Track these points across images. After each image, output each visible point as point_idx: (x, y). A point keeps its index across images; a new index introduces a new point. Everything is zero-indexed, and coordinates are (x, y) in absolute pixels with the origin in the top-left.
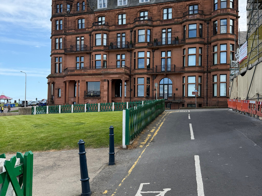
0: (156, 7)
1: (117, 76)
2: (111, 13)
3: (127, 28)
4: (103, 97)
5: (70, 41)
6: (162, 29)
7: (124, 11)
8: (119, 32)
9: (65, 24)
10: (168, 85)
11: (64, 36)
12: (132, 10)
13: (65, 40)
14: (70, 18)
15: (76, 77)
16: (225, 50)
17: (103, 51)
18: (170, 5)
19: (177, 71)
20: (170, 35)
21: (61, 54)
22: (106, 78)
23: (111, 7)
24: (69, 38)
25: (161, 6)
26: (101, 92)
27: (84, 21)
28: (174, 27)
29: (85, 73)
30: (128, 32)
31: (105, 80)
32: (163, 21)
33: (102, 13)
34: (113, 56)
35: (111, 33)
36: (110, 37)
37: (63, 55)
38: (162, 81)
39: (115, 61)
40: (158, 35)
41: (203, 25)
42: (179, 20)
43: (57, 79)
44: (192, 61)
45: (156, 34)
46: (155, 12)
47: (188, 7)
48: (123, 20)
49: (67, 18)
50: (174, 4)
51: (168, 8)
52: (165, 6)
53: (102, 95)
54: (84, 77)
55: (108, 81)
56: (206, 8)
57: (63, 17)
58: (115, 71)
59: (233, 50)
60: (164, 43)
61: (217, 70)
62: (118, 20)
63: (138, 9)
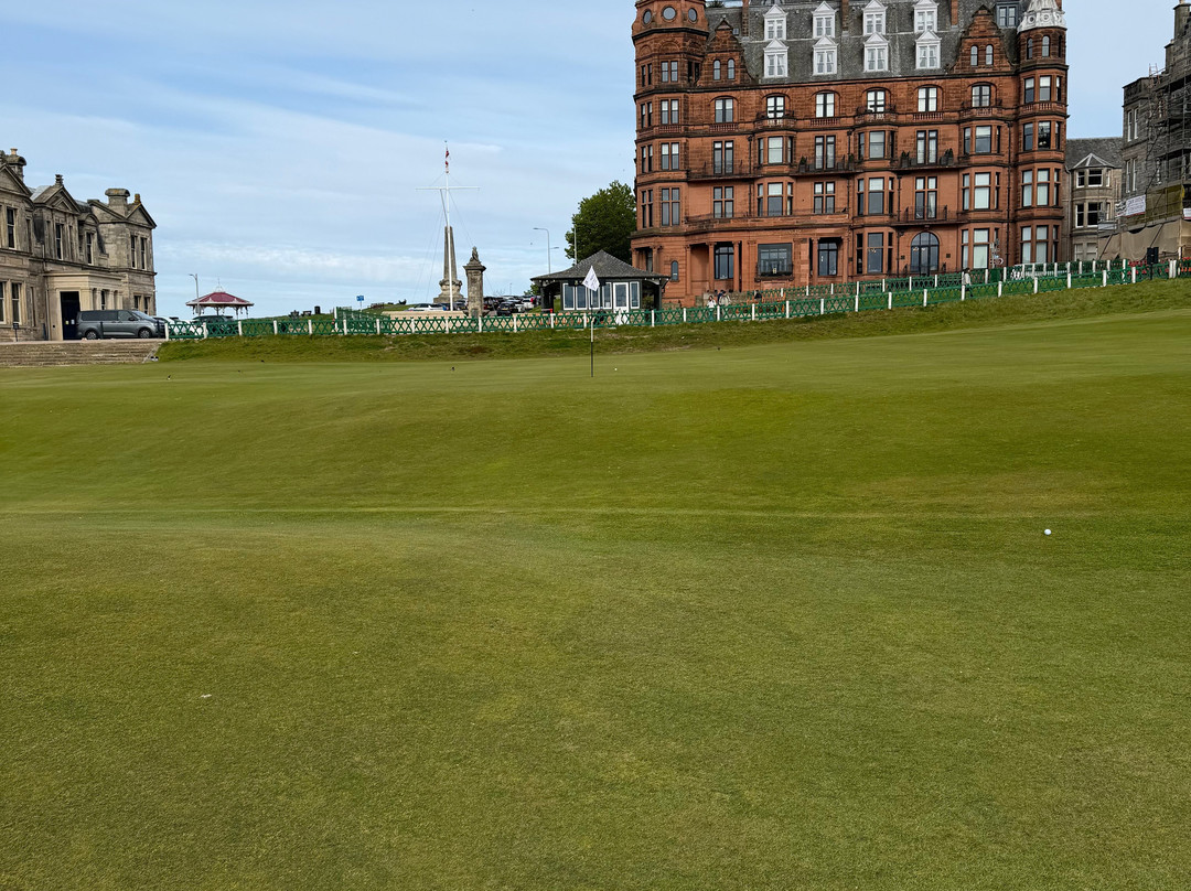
0: (905, 85)
1: (832, 230)
2: (800, 90)
3: (838, 125)
4: (800, 276)
5: (699, 152)
6: (918, 132)
7: (832, 88)
8: (821, 133)
9: (685, 109)
10: (929, 246)
11: (684, 140)
12: (850, 88)
13: (685, 148)
14: (698, 97)
15: (733, 234)
16: (1045, 180)
17: (787, 175)
18: (933, 82)
19: (952, 217)
20: (932, 145)
21: (679, 181)
22: (807, 234)
23: (798, 78)
24: (694, 143)
25: (915, 82)
26: (795, 264)
27: (729, 105)
28: (942, 128)
29: (757, 224)
30: (842, 134)
31: (804, 241)
32: (917, 114)
33: (777, 88)
34: (805, 186)
35: (800, 135)
36: (798, 143)
37: (684, 185)
38: (917, 239)
39: (810, 197)
40: (908, 143)
41: (1002, 130)
42: (952, 114)
43: (669, 239)
44: (982, 200)
45: (905, 141)
46: (902, 95)
47: (970, 89)
48: (824, 106)
49: (690, 95)
50: (942, 81)
51: (927, 88)
52: (923, 83)
53: (796, 272)
54: (752, 234)
55: (811, 242)
56: (1006, 94)
57: (682, 94)
58: (827, 219)
59: (1058, 180)
60: (920, 160)
61: (1031, 218)
62: (816, 105)
63: (865, 87)
